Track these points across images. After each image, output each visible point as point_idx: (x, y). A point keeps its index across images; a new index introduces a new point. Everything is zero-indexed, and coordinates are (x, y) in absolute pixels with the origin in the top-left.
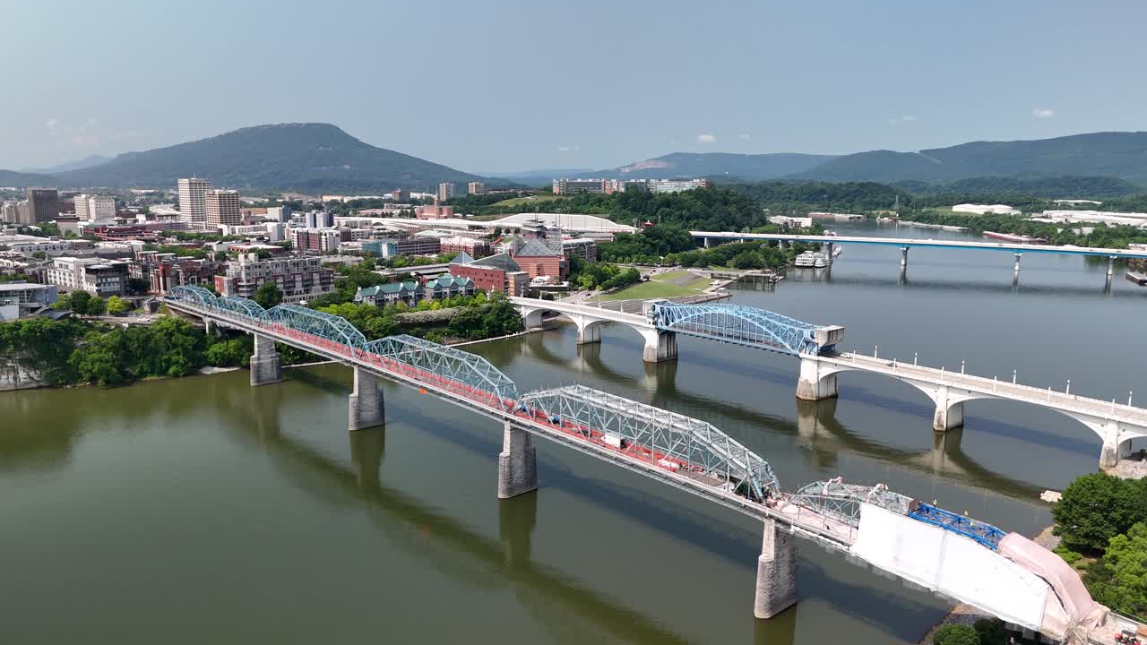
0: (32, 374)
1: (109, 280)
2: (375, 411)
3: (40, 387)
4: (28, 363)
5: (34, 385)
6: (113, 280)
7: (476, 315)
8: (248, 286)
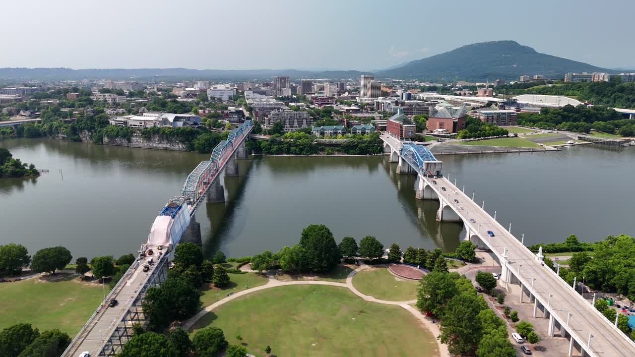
0: (183, 146)
1: (234, 116)
2: (234, 171)
3: (186, 151)
4: (183, 142)
5: (184, 150)
6: (235, 116)
7: (354, 143)
8: (274, 122)
